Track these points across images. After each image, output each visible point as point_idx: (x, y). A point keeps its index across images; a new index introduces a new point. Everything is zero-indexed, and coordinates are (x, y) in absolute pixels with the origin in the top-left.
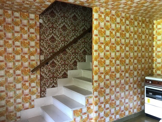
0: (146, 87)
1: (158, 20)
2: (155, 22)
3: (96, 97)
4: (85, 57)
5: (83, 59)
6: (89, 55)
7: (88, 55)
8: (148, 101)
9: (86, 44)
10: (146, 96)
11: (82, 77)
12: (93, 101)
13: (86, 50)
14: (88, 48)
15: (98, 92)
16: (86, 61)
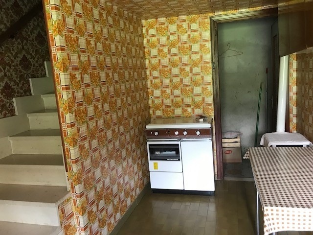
0: (148, 143)
1: (149, 20)
2: (144, 22)
3: (81, 195)
4: (11, 104)
5: (7, 110)
6: (21, 96)
7: (17, 96)
8: (156, 167)
9: (7, 68)
10: (151, 159)
11: (12, 155)
12: (74, 207)
13: (11, 84)
14: (15, 79)
15: (83, 182)
16: (16, 113)
